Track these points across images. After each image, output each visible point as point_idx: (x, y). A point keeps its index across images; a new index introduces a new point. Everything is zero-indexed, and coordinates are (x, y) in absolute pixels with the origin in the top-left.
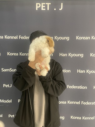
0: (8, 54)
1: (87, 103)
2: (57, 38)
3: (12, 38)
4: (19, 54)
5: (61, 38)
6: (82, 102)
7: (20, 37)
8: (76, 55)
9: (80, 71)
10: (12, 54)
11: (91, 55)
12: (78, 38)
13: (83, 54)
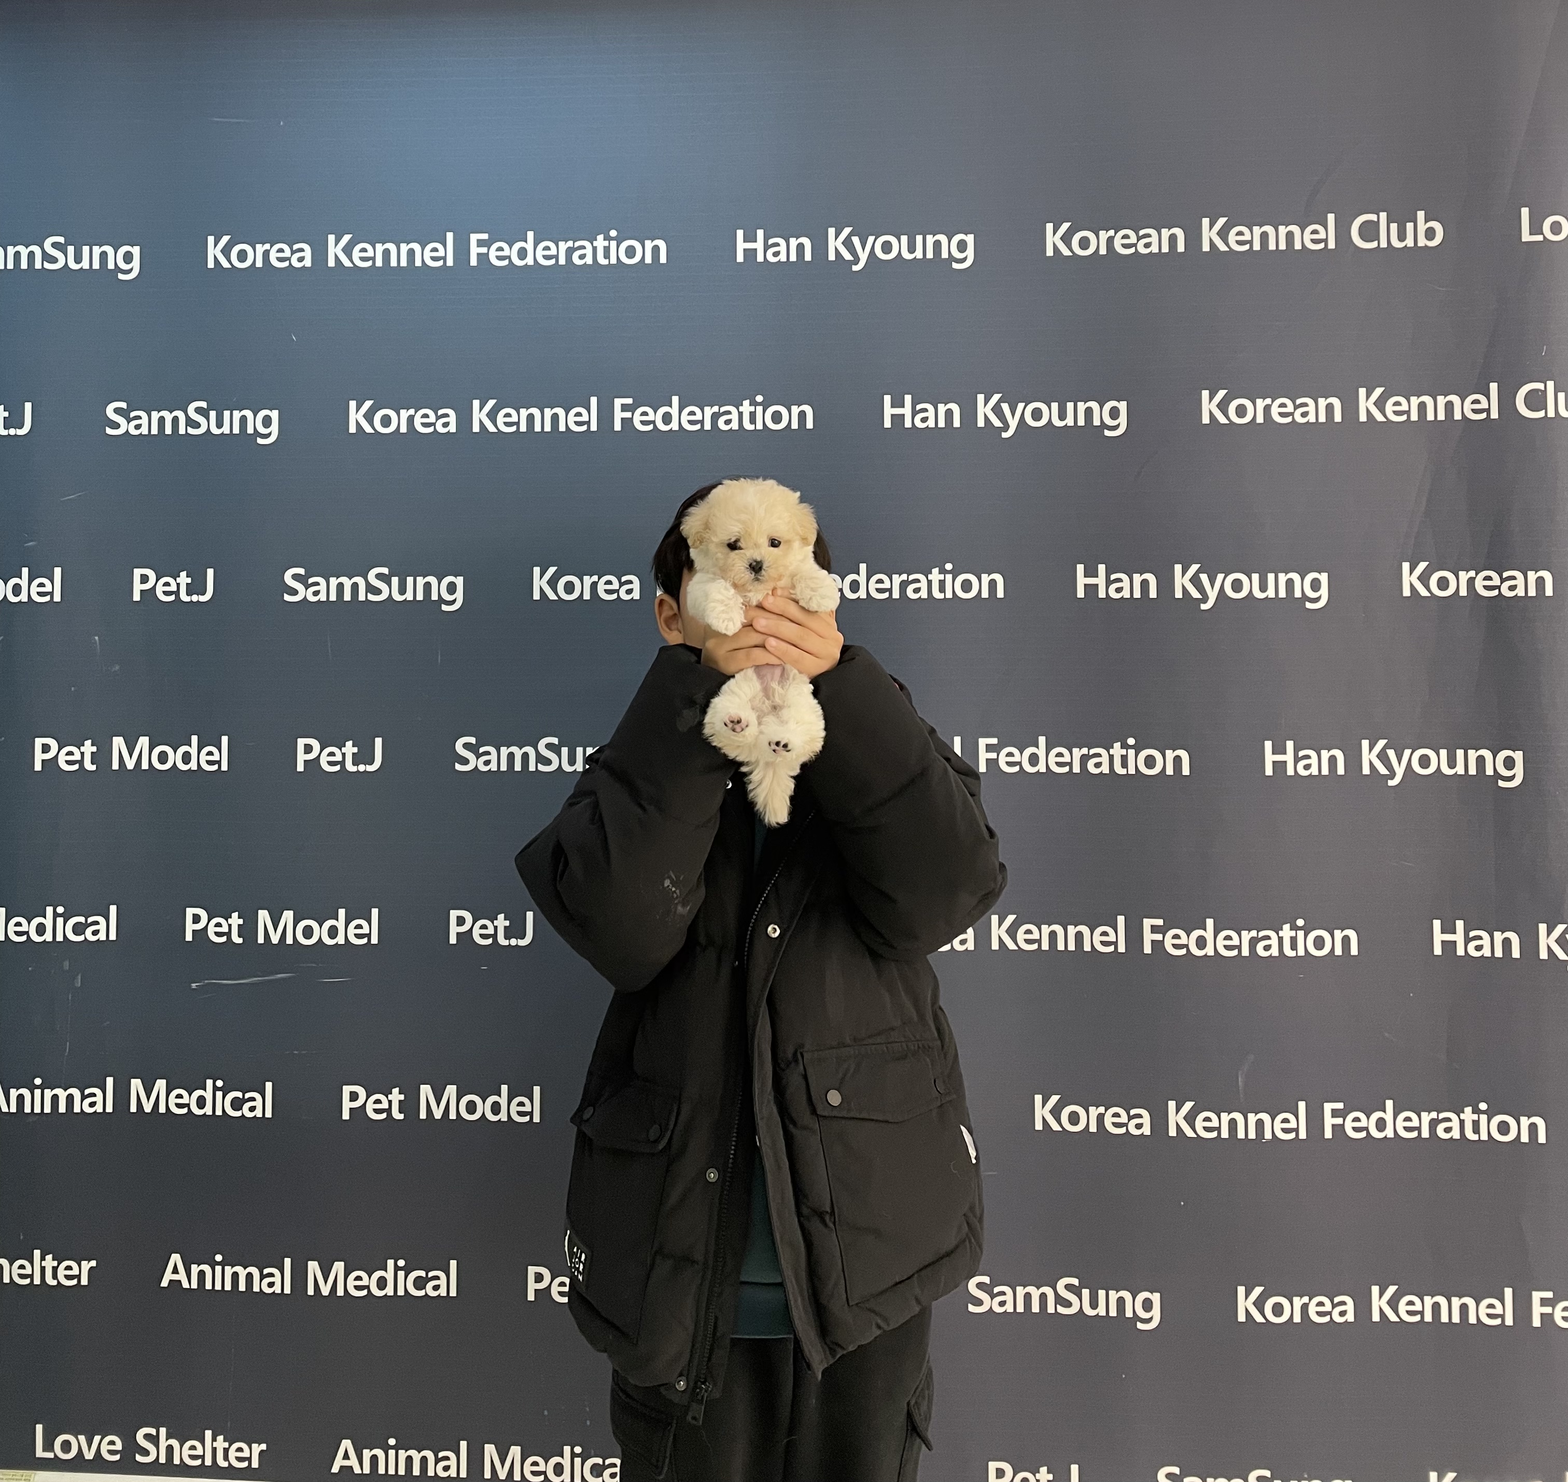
0: (356, 416)
1: (1201, 942)
2: (848, 243)
3: (399, 254)
4: (465, 419)
5: (887, 247)
6: (1147, 923)
7: (475, 251)
8: (1050, 413)
9: (1100, 580)
10: (399, 420)
11: (1209, 406)
12: (1067, 239)
13: (1123, 406)
